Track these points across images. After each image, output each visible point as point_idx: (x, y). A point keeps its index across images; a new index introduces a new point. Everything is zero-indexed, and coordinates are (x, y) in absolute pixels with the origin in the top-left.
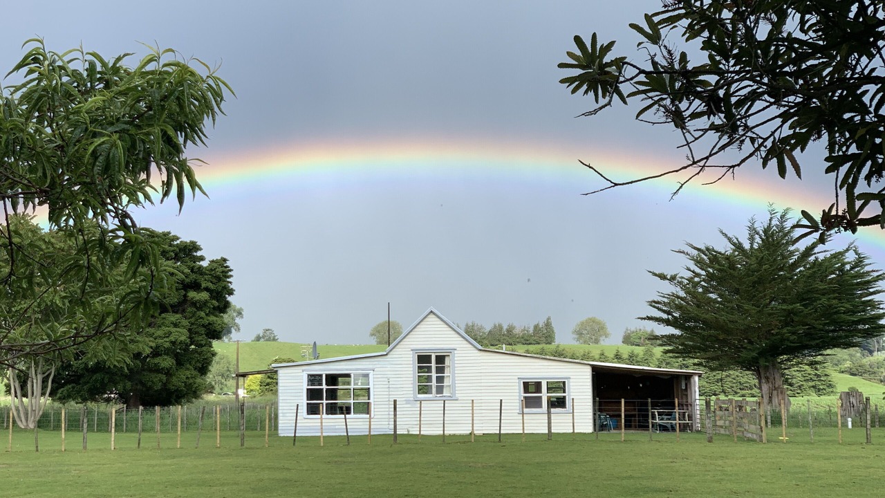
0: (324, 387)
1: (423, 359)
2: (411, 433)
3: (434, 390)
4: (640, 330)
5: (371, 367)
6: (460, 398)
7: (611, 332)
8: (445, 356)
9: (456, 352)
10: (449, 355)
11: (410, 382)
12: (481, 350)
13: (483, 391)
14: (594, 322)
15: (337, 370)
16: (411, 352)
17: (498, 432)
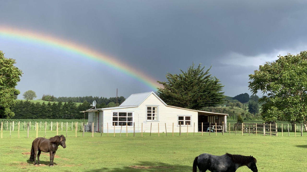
0: (118, 117)
1: (149, 108)
2: (145, 132)
3: (152, 118)
4: (48, 95)
5: (133, 110)
6: (160, 121)
7: (37, 96)
8: (155, 108)
9: (159, 106)
10: (157, 108)
11: (145, 116)
12: (167, 106)
13: (167, 119)
14: (31, 92)
15: (123, 111)
16: (146, 106)
17: (172, 132)
